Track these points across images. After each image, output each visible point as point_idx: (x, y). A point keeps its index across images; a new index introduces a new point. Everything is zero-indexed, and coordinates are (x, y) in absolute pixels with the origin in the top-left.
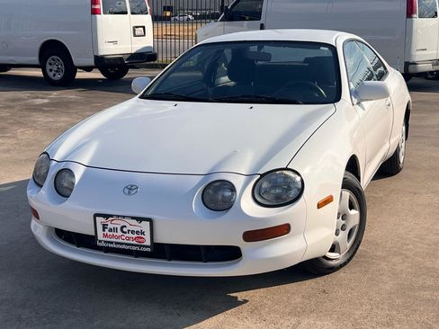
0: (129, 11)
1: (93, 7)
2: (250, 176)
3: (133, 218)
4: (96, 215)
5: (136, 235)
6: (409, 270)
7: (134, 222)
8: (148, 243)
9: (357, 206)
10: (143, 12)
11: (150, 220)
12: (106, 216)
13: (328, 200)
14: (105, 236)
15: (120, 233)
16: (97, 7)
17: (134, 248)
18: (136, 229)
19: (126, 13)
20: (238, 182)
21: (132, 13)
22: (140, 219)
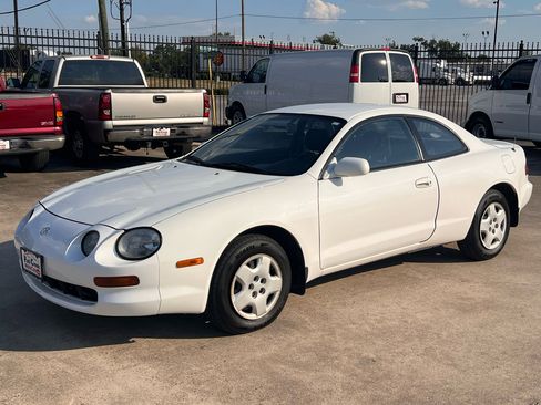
0: (390, 79)
1: (352, 75)
3: (34, 253)
5: (36, 268)
11: (42, 257)
16: (356, 75)
18: (36, 263)
19: (387, 81)
21: (394, 81)
22: (37, 256)
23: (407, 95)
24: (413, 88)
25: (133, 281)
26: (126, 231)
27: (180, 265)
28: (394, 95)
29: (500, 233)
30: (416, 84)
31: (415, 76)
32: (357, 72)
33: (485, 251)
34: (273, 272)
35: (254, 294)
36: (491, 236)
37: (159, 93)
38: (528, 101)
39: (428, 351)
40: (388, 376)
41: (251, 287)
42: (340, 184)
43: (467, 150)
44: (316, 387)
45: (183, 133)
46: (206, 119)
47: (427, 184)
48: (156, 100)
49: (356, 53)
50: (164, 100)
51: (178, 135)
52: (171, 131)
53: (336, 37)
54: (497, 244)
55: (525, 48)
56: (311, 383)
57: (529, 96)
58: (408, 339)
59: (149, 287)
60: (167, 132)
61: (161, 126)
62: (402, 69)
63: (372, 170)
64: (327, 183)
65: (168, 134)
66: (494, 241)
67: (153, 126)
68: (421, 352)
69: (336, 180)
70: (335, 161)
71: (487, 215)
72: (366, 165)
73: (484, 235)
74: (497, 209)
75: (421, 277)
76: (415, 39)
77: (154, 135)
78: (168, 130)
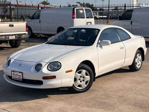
1: (73, 16)
2: (47, 63)
3: (19, 72)
4: (12, 71)
5: (19, 77)
7: (19, 73)
8: (21, 79)
9: (89, 75)
11: (22, 73)
12: (14, 71)
13: (71, 71)
14: (14, 76)
15: (16, 76)
16: (74, 16)
17: (19, 80)
18: (19, 75)
19: (85, 18)
20: (43, 64)
21: (87, 18)
22: (20, 72)
23: (91, 23)
25: (54, 77)
26: (50, 63)
27: (67, 72)
28: (87, 23)
29: (140, 63)
30: (93, 19)
31: (93, 16)
32: (75, 15)
33: (137, 68)
34: (87, 75)
35: (81, 82)
36: (138, 64)
37: (11, 23)
38: (131, 24)
39: (135, 93)
40: (128, 99)
41: (79, 79)
42: (102, 48)
43: (131, 38)
44: (111, 102)
45: (20, 37)
46: (27, 32)
47: (123, 48)
48: (10, 26)
50: (13, 26)
51: (18, 38)
52: (15, 37)
53: (48, 2)
54: (140, 66)
55: (126, 6)
56: (109, 102)
57: (131, 22)
58: (128, 91)
59: (59, 79)
60: (14, 37)
61: (12, 35)
62: (88, 14)
63: (111, 43)
64: (99, 48)
65: (14, 38)
66: (139, 65)
67: (9, 35)
68: (133, 93)
69: (101, 47)
70: (100, 41)
71: (137, 57)
72: (110, 42)
73: (136, 63)
74: (139, 56)
75: (121, 76)
76: (77, 3)
77: (10, 38)
78: (15, 36)
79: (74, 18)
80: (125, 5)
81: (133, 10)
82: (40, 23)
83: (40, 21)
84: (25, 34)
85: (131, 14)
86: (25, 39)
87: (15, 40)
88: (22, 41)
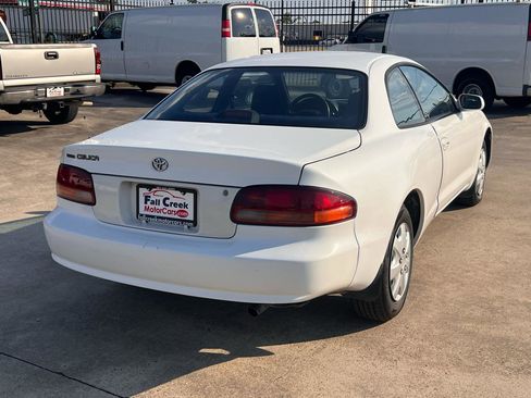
0: (257, 34)
1: (224, 30)
6: (461, 299)
10: (273, 35)
16: (227, 30)
19: (255, 36)
21: (261, 36)
23: (271, 49)
24: (274, 42)
28: (262, 49)
30: (277, 39)
31: (277, 31)
32: (228, 27)
37: (51, 48)
45: (78, 92)
46: (98, 76)
48: (48, 56)
49: (225, 7)
50: (56, 56)
51: (73, 94)
52: (65, 90)
55: (356, 5)
60: (60, 92)
61: (56, 85)
65: (62, 94)
77: (48, 95)
78: (62, 89)
79: (225, 35)
80: (354, 3)
81: (387, 15)
82: (122, 49)
83: (122, 43)
84: (94, 81)
85: (381, 29)
86: (94, 96)
87: (66, 101)
88: (85, 103)
